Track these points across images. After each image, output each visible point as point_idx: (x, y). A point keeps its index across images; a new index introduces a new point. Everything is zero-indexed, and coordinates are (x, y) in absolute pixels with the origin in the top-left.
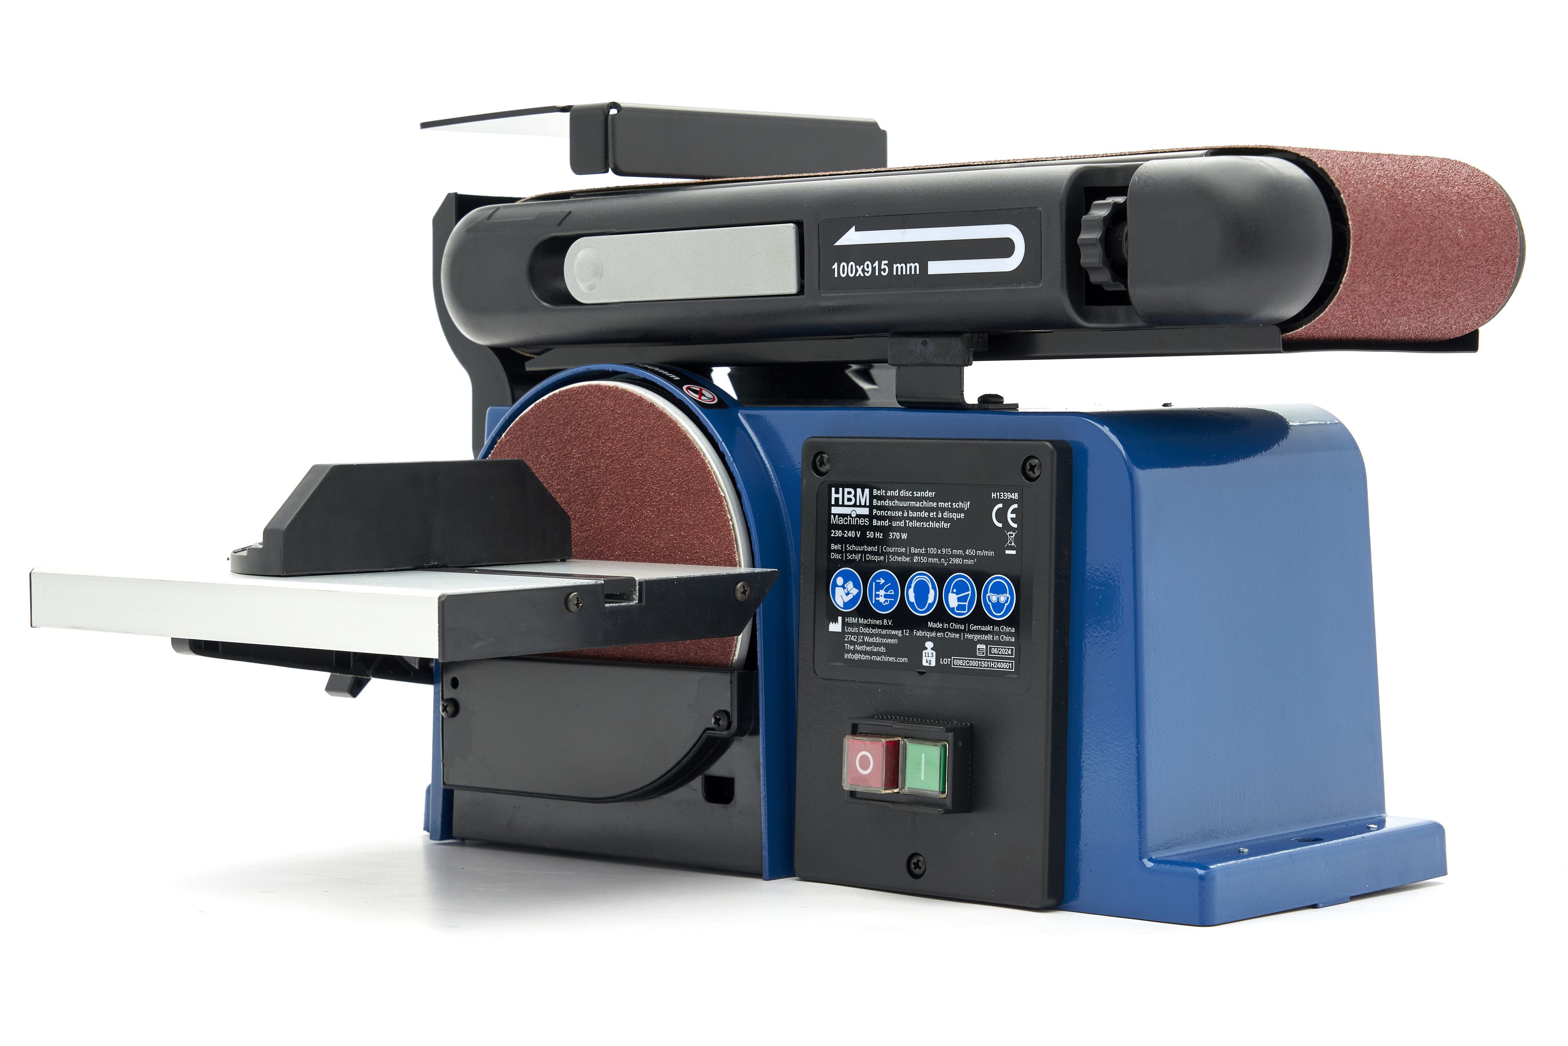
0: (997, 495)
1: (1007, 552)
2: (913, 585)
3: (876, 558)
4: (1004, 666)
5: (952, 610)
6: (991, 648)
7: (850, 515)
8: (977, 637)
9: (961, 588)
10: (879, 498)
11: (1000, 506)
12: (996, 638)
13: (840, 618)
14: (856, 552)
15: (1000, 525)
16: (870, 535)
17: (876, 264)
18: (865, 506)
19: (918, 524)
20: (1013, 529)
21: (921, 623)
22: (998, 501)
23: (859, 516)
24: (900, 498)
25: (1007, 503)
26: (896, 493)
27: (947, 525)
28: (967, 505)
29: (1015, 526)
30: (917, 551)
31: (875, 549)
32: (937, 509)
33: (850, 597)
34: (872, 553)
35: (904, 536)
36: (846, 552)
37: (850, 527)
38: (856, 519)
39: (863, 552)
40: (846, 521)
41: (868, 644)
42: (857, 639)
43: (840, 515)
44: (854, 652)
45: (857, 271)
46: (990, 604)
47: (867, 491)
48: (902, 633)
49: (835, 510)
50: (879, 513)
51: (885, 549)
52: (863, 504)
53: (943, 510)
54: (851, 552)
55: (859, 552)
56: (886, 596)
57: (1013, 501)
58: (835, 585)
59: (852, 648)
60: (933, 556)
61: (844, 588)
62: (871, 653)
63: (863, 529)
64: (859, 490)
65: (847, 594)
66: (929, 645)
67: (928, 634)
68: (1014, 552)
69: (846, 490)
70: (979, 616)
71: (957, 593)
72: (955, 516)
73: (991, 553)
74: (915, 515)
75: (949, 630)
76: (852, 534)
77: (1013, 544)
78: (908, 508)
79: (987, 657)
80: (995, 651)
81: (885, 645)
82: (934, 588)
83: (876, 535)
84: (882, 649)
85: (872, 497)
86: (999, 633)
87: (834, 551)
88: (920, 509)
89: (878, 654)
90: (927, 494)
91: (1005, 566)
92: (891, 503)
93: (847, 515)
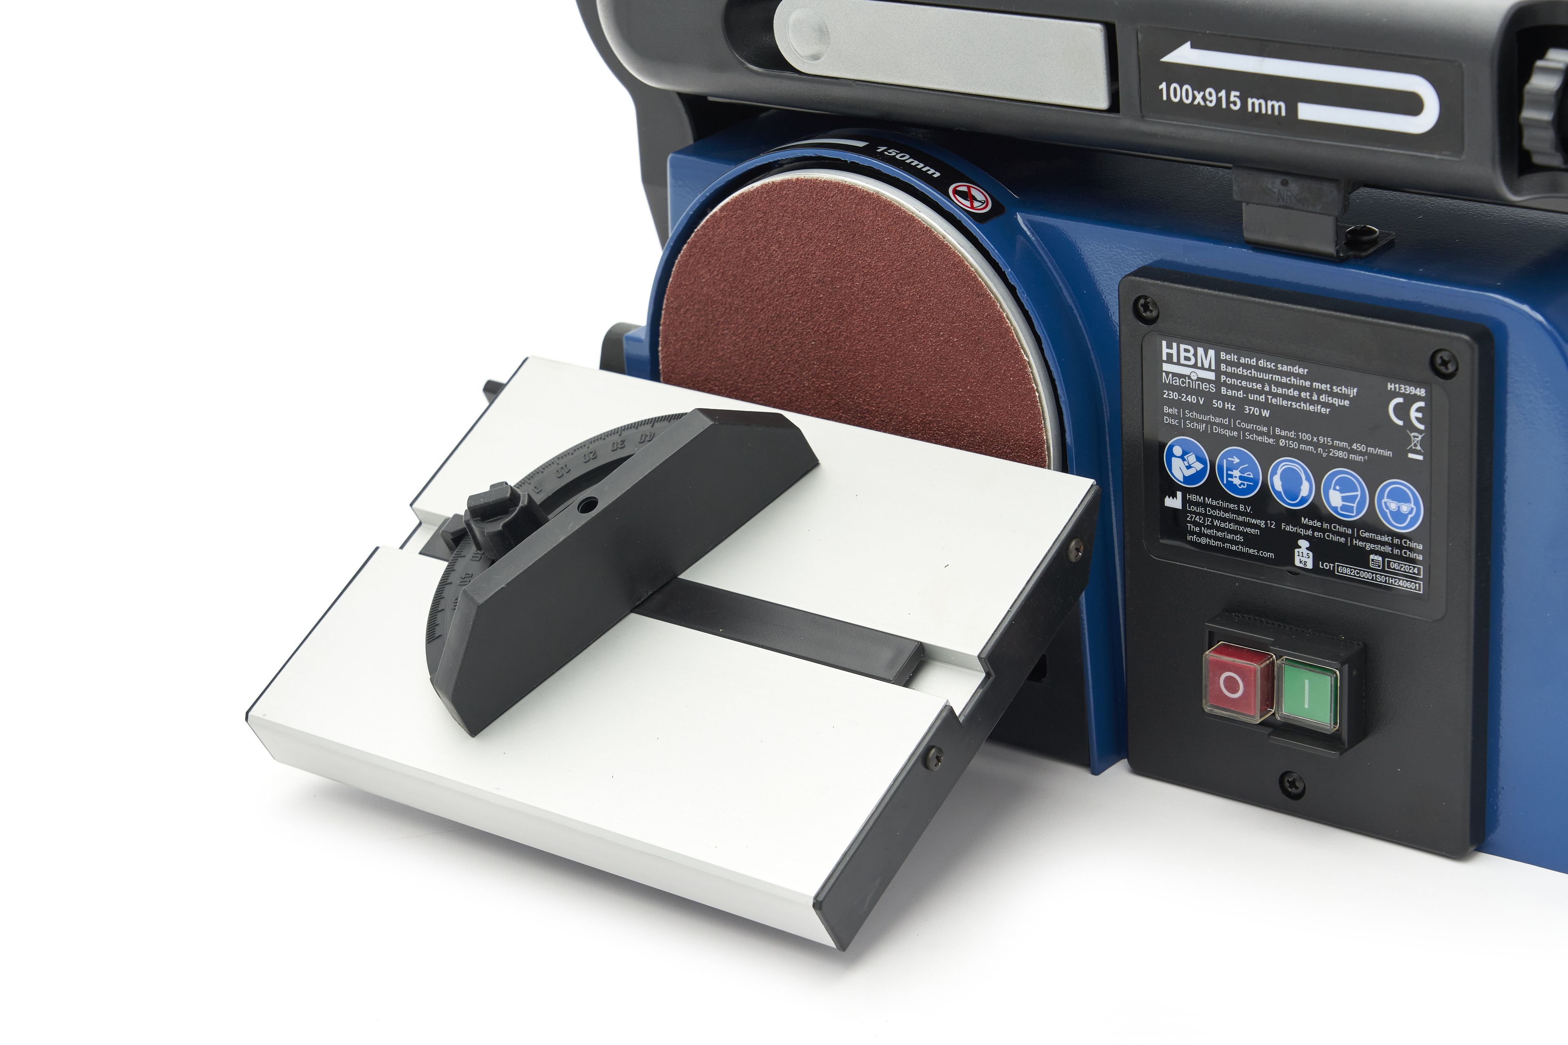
0: (1395, 388)
1: (1411, 456)
2: (1279, 471)
3: (1228, 433)
4: (1408, 585)
5: (1335, 509)
6: (1389, 562)
8: (1369, 546)
9: (1345, 486)
10: (1229, 363)
11: (1400, 400)
12: (1396, 551)
13: (1179, 494)
14: (1198, 421)
15: (1400, 423)
16: (1218, 404)
17: (1223, 94)
18: (1209, 369)
19: (1285, 403)
20: (1419, 431)
21: (1293, 517)
22: (1397, 394)
23: (1203, 380)
24: (1258, 368)
25: (1410, 399)
26: (1253, 362)
27: (1325, 411)
28: (1353, 392)
29: (1422, 427)
30: (1283, 433)
31: (1226, 421)
32: (1311, 390)
33: (1192, 471)
34: (1222, 426)
35: (1266, 413)
36: (1185, 419)
37: (1189, 391)
38: (1197, 383)
39: (1208, 422)
40: (1183, 382)
41: (1219, 529)
42: (1204, 521)
43: (1174, 375)
44: (1200, 535)
45: (1194, 98)
46: (1387, 511)
47: (1211, 353)
48: (1266, 524)
49: (1166, 367)
50: (1229, 381)
51: (1239, 424)
52: (1206, 366)
53: (1320, 392)
54: (1192, 420)
55: (1202, 422)
56: (1242, 478)
57: (1417, 398)
58: (1171, 454)
59: (1197, 529)
60: (1307, 443)
61: (1184, 460)
62: (1224, 540)
63: (1209, 397)
64: (1200, 350)
65: (1189, 467)
66: (1304, 544)
67: (1302, 532)
68: (1420, 458)
69: (1183, 347)
70: (1372, 523)
71: (1341, 491)
72: (1336, 402)
73: (1388, 453)
74: (1280, 391)
75: (1330, 531)
76: (1192, 399)
77: (1419, 448)
78: (1270, 382)
79: (1383, 570)
80: (1395, 566)
81: (1242, 533)
82: (1308, 479)
83: (1226, 406)
84: (1239, 538)
85: (1218, 361)
86: (1400, 547)
87: (1168, 415)
88: (1288, 386)
89: (1233, 542)
90: (1297, 369)
91: (1407, 471)
92: (1246, 373)
93: (1184, 376)
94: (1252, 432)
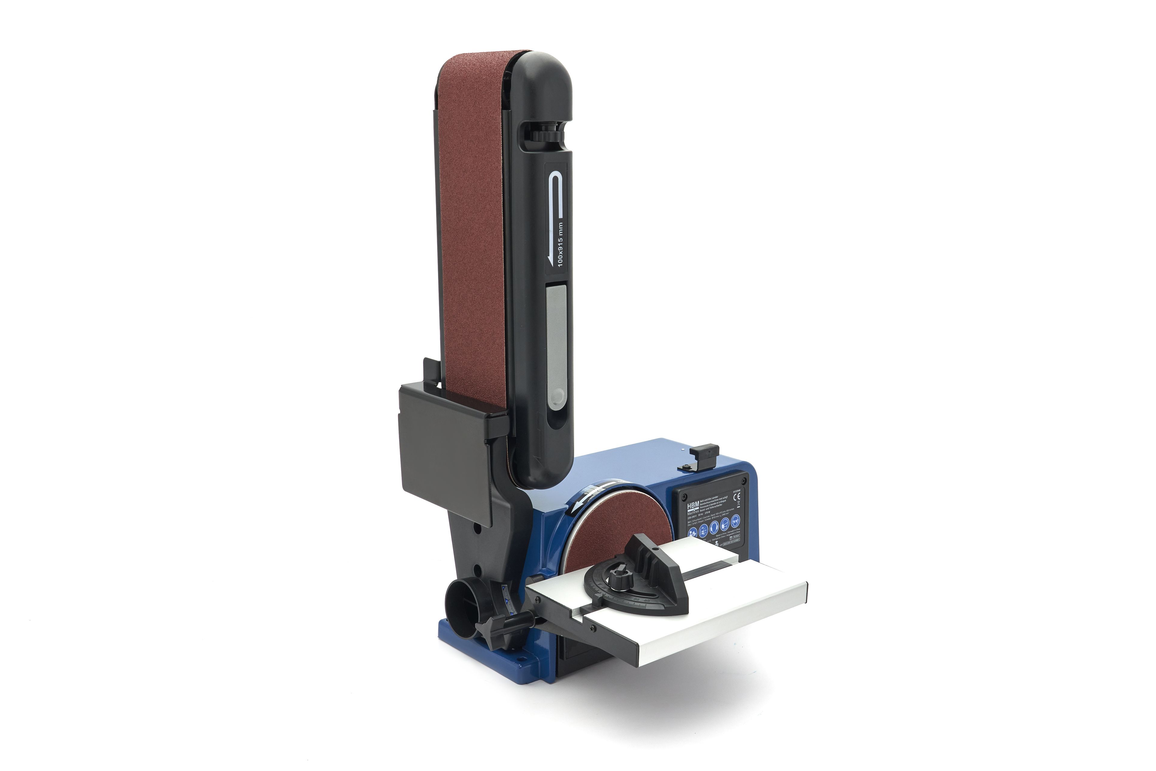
0: (735, 492)
1: (738, 507)
2: (712, 526)
3: (701, 522)
4: (737, 540)
5: (723, 529)
7: (693, 511)
9: (725, 522)
10: (702, 503)
11: (736, 494)
12: (735, 533)
14: (695, 522)
15: (735, 500)
16: (699, 515)
18: (698, 507)
19: (713, 507)
20: (739, 500)
21: (714, 536)
23: (696, 510)
24: (708, 501)
26: (707, 500)
27: (721, 505)
28: (727, 497)
29: (739, 499)
30: (713, 515)
31: (701, 519)
33: (693, 536)
34: (700, 520)
35: (709, 512)
36: (692, 523)
38: (695, 512)
39: (698, 521)
40: (692, 513)
43: (690, 512)
46: (733, 524)
47: (698, 502)
49: (689, 510)
50: (702, 508)
51: (704, 518)
53: (720, 501)
54: (694, 522)
55: (696, 521)
56: (704, 532)
57: (739, 492)
58: (689, 534)
60: (717, 515)
61: (692, 534)
63: (697, 514)
64: (696, 502)
67: (716, 539)
69: (692, 503)
70: (730, 528)
71: (724, 524)
72: (723, 501)
73: (734, 509)
75: (722, 536)
76: (694, 517)
77: (739, 504)
78: (711, 503)
79: (733, 539)
80: (735, 537)
82: (717, 524)
83: (701, 514)
85: (700, 503)
86: (735, 531)
87: (688, 524)
88: (714, 502)
90: (716, 497)
91: (737, 511)
92: (706, 503)
93: (692, 511)
94: (706, 519)
